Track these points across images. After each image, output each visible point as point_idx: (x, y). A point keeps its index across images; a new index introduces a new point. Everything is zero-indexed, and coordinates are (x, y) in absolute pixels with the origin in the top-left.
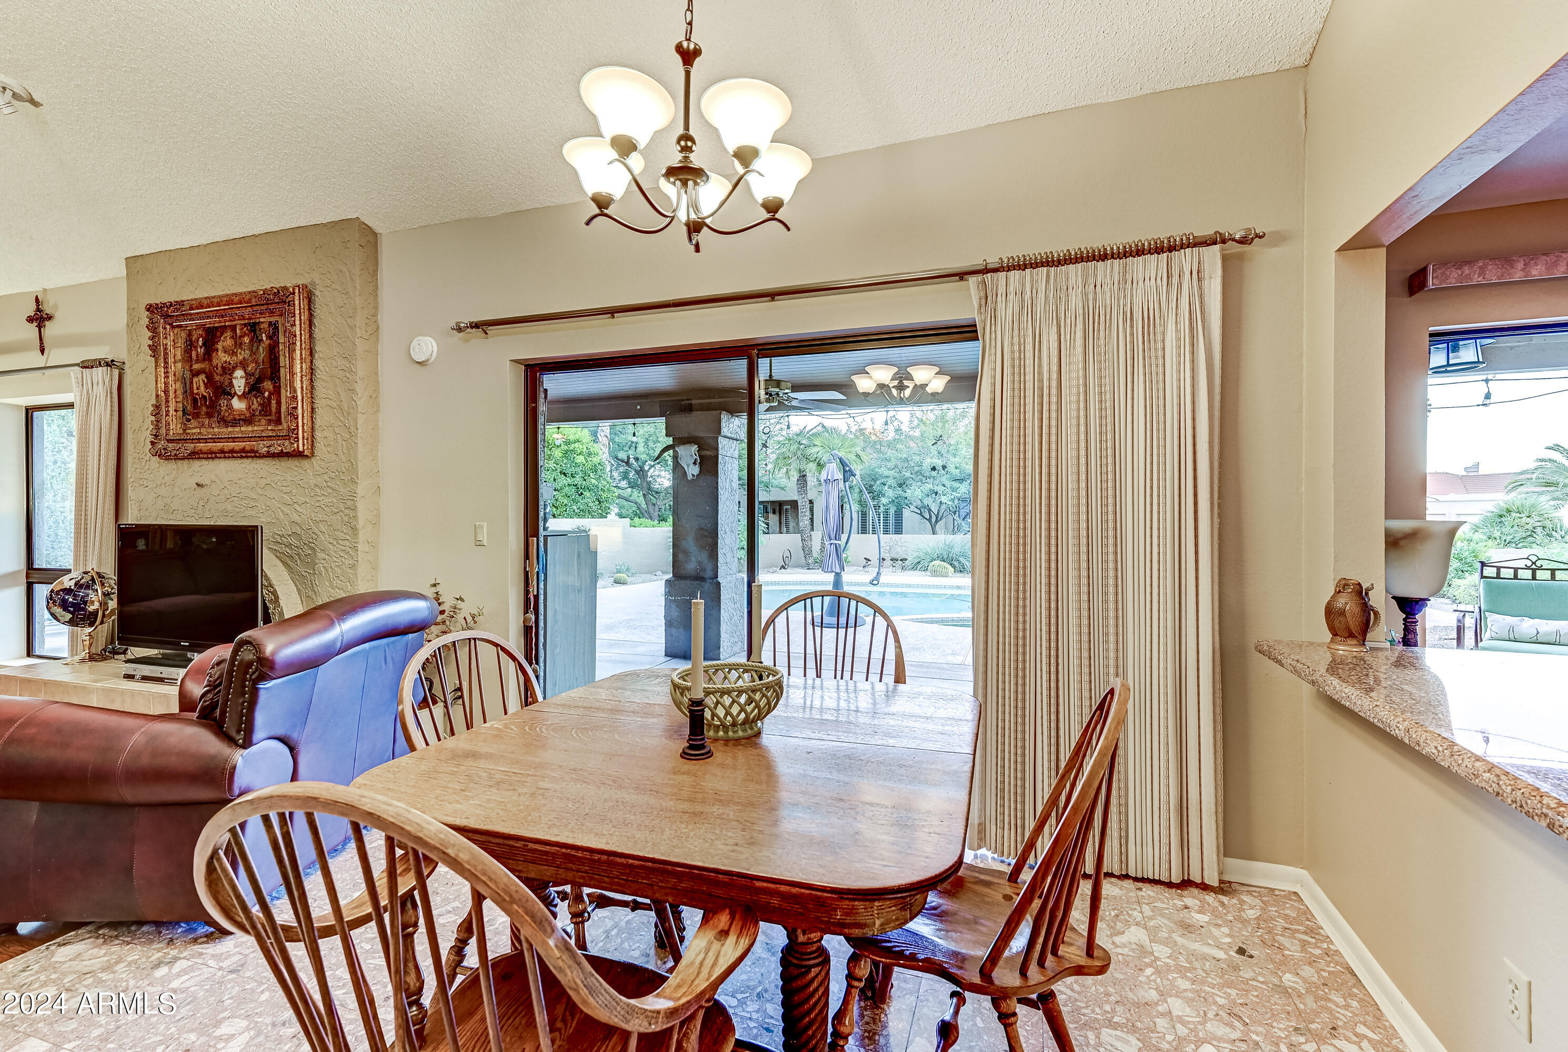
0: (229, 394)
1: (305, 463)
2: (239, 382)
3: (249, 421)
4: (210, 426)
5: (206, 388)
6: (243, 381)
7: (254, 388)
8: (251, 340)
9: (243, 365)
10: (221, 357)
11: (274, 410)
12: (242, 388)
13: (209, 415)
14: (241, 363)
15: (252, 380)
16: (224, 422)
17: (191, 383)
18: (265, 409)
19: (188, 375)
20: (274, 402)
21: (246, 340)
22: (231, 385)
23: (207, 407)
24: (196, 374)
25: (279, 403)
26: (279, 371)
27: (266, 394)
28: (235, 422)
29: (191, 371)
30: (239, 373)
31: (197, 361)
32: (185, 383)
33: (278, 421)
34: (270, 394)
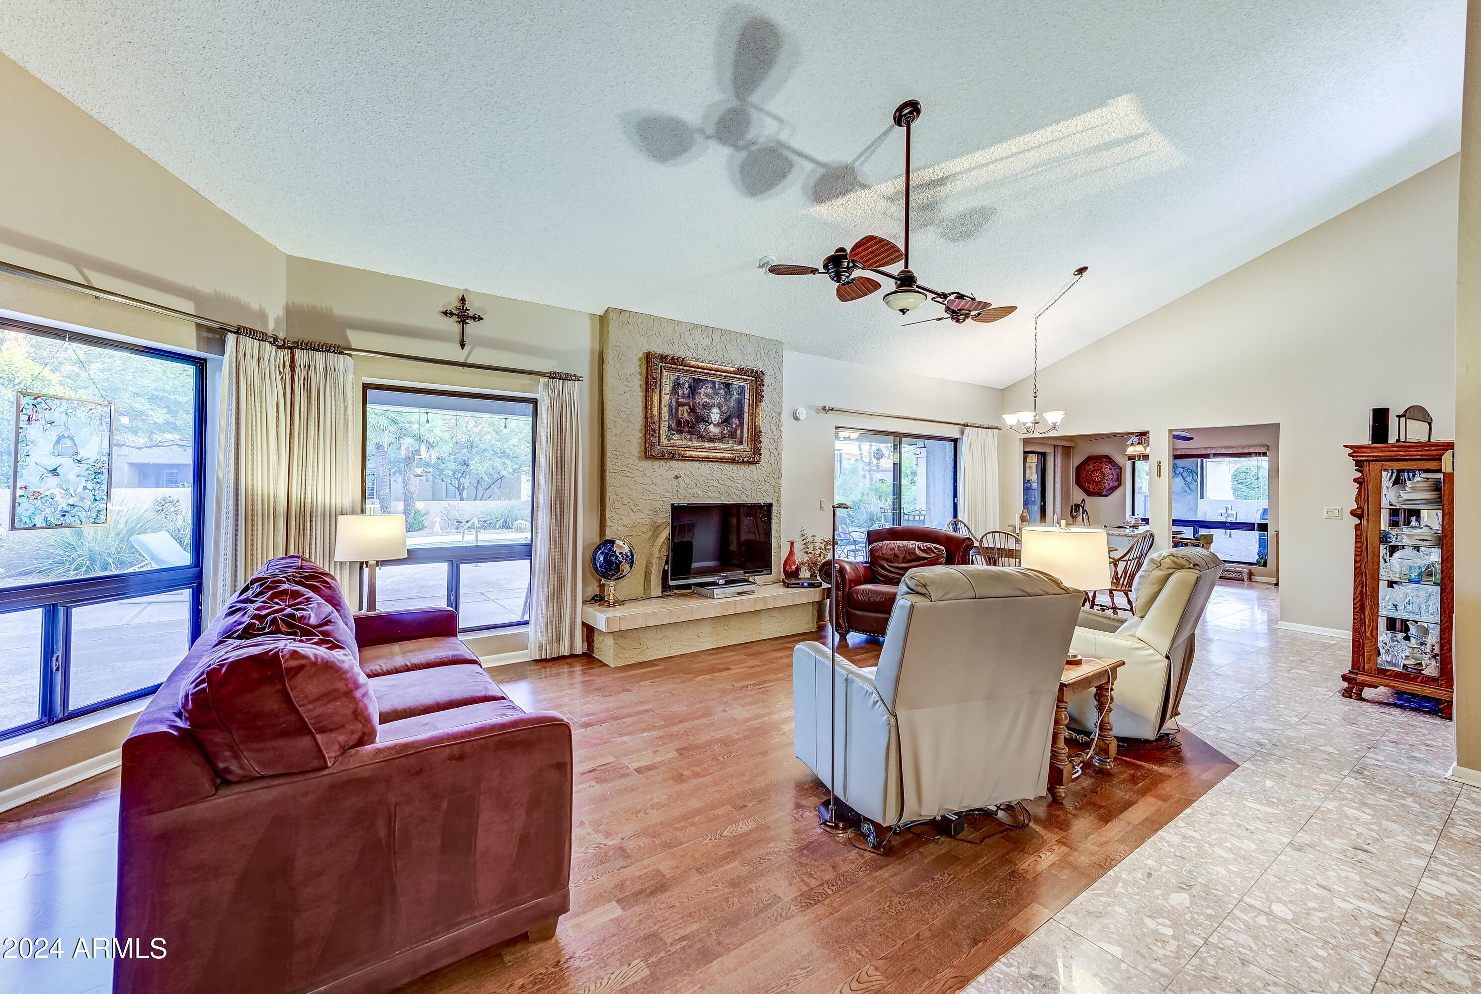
0: (708, 422)
1: (752, 467)
2: (715, 415)
3: (721, 439)
4: (691, 440)
5: (689, 415)
6: (718, 416)
7: (726, 421)
8: (726, 392)
9: (719, 406)
10: (702, 398)
11: (738, 436)
12: (717, 420)
13: (689, 433)
14: (717, 405)
15: (724, 417)
16: (702, 438)
17: (677, 410)
18: (733, 435)
19: (674, 404)
20: (739, 432)
21: (722, 392)
22: (709, 416)
23: (689, 428)
24: (680, 404)
25: (742, 432)
26: (743, 414)
27: (734, 426)
28: (710, 440)
29: (678, 402)
30: (715, 410)
31: (683, 397)
32: (672, 410)
33: (741, 442)
34: (737, 426)
